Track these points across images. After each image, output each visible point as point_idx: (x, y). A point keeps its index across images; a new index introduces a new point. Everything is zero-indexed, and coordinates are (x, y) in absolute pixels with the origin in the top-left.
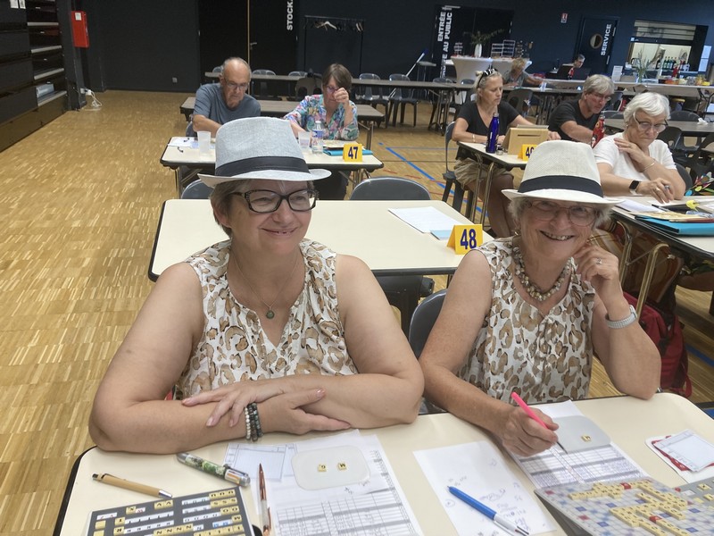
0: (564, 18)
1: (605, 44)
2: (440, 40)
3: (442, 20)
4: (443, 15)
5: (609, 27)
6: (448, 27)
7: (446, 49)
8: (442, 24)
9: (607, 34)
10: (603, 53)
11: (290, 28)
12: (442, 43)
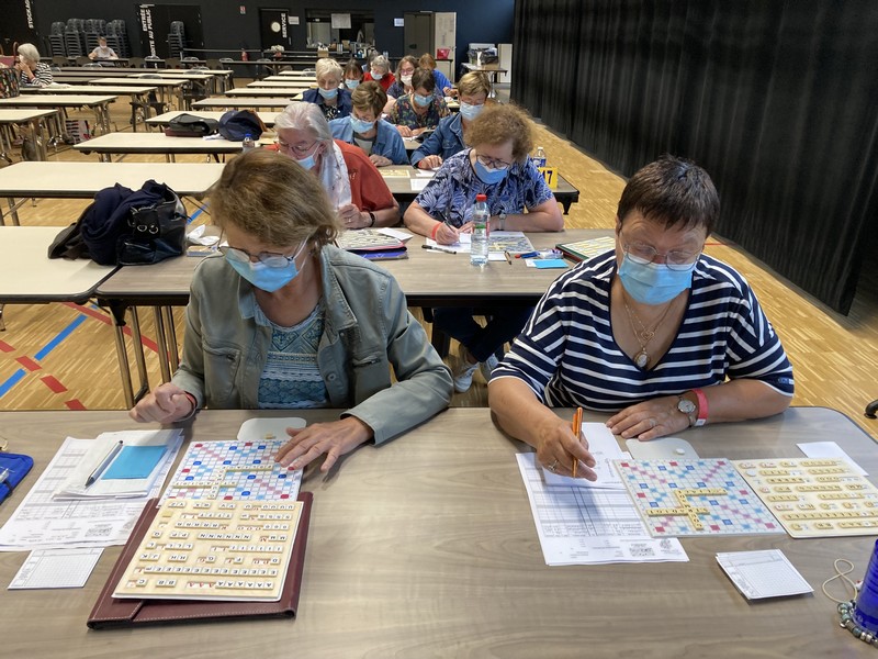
0: (243, 10)
1: (284, 29)
2: (145, 30)
3: (143, 15)
4: (142, 11)
5: (283, 15)
6: (149, 20)
7: (151, 37)
8: (143, 18)
9: (284, 21)
10: (285, 36)
11: (31, 26)
12: (147, 33)
